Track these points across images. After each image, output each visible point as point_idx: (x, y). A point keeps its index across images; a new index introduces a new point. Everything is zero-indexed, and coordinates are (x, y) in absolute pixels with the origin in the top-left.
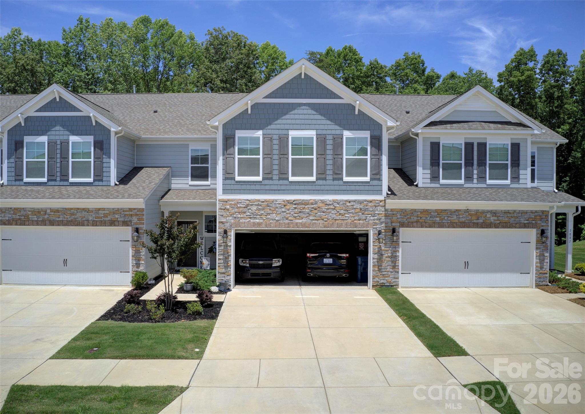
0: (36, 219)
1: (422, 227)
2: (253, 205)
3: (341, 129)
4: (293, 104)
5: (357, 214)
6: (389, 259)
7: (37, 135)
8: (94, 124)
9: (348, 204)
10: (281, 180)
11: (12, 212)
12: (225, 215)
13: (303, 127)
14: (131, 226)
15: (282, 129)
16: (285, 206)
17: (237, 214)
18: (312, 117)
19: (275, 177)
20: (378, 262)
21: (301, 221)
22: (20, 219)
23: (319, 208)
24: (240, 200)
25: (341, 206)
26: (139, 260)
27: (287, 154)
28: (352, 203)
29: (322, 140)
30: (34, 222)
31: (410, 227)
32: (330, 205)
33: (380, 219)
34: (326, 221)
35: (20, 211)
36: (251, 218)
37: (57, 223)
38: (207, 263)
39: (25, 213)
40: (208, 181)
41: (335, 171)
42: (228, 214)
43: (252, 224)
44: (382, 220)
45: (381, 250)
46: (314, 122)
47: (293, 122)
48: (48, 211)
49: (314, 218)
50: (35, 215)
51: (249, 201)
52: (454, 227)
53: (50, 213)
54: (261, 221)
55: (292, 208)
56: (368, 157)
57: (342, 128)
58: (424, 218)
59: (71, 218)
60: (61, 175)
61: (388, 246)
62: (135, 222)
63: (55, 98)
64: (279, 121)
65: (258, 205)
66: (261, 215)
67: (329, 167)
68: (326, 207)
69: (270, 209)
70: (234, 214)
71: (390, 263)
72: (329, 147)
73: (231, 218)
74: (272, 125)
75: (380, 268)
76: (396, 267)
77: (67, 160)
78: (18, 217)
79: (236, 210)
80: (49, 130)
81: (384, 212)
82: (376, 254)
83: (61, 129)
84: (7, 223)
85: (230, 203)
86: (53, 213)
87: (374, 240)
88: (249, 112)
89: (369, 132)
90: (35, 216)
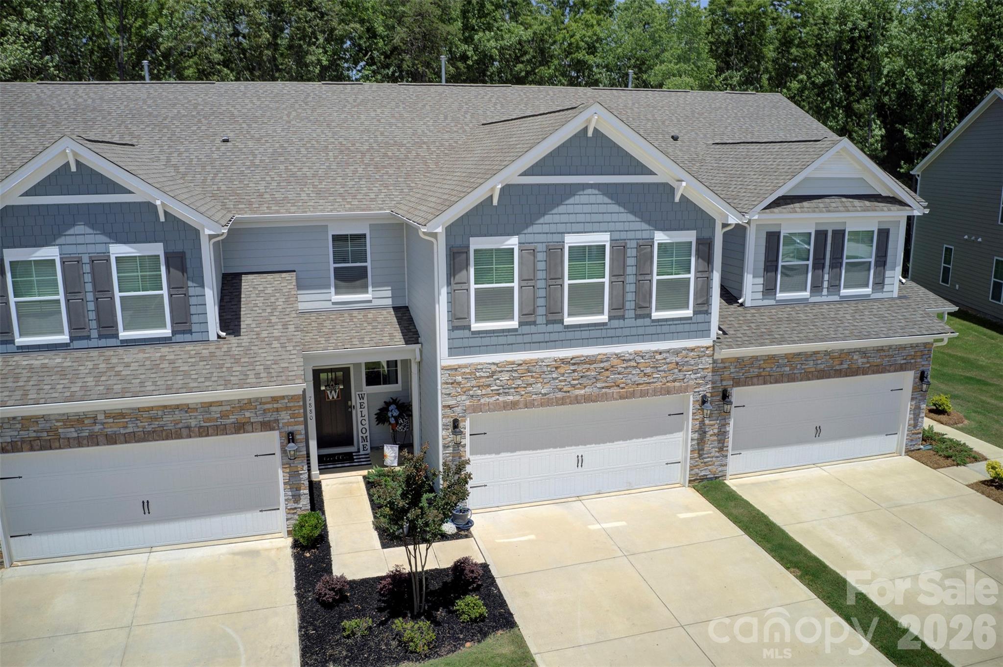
0: (75, 435)
1: (765, 383)
2: (502, 371)
3: (651, 228)
4: (571, 185)
5: (671, 372)
6: (715, 438)
7: (35, 247)
8: (162, 218)
9: (658, 357)
10: (551, 324)
11: (19, 426)
12: (453, 392)
13: (588, 227)
14: (279, 429)
15: (552, 233)
16: (557, 368)
17: (474, 389)
18: (603, 209)
19: (541, 320)
20: (698, 444)
21: (582, 392)
22: (38, 438)
23: (612, 367)
24: (480, 364)
25: (647, 361)
26: (298, 489)
27: (562, 278)
28: (664, 355)
29: (620, 248)
30: (71, 441)
31: (749, 385)
32: (630, 360)
33: (704, 378)
34: (623, 388)
35: (37, 422)
36: (499, 394)
37: (122, 438)
38: (393, 455)
39: (48, 425)
40: (367, 292)
41: (641, 303)
42: (459, 390)
43: (502, 405)
44: (707, 379)
45: (704, 424)
46: (607, 217)
47: (572, 218)
48: (101, 417)
49: (604, 385)
50: (72, 426)
51: (497, 364)
52: (809, 379)
53: (105, 421)
54: (517, 398)
55: (570, 371)
56: (692, 276)
57: (652, 226)
58: (769, 369)
59: (153, 426)
60: (100, 326)
61: (714, 418)
62: (286, 421)
63: (67, 165)
64: (547, 218)
65: (511, 371)
66: (517, 388)
67: (630, 296)
68: (624, 366)
69: (532, 377)
70: (469, 390)
71: (716, 444)
72: (631, 261)
73: (464, 397)
74: (535, 226)
75: (701, 452)
76: (725, 449)
77: (109, 294)
78: (34, 435)
79: (474, 383)
80: (60, 235)
81: (711, 365)
82: (696, 431)
83: (89, 230)
84: (9, 448)
85: (463, 370)
86: (111, 420)
87: (695, 411)
88: (495, 202)
89: (695, 232)
90: (73, 430)
